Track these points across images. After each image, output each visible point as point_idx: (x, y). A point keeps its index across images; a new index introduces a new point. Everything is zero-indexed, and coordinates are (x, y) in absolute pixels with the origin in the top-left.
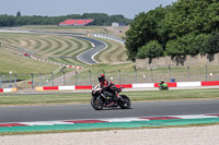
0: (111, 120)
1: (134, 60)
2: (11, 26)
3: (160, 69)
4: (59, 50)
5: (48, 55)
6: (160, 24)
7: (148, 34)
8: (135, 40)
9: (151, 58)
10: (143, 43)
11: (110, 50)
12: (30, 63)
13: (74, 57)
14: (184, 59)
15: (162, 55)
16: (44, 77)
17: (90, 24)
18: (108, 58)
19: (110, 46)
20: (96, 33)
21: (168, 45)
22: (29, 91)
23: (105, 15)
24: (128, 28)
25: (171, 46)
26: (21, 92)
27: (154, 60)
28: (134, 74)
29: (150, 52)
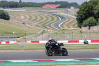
0: (58, 60)
1: (81, 27)
2: (16, 7)
3: (94, 32)
4: (42, 21)
5: (36, 24)
6: (95, 8)
7: (89, 13)
8: (81, 16)
9: (90, 26)
10: (86, 18)
11: (69, 22)
12: (25, 28)
13: (50, 25)
15: (96, 25)
16: (31, 36)
17: (58, 7)
18: (68, 26)
19: (69, 19)
20: (62, 12)
22: (23, 43)
23: (67, 2)
24: (78, 10)
26: (19, 43)
27: (91, 27)
28: (80, 35)
29: (89, 23)
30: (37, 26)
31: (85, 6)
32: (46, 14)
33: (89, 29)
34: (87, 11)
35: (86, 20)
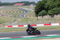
1: (37, 17)
3: (46, 19)
4: (13, 14)
6: (45, 5)
7: (42, 8)
9: (43, 16)
10: (40, 11)
11: (30, 14)
12: (4, 18)
13: (18, 16)
14: (54, 16)
15: (46, 15)
16: (8, 23)
17: (23, 5)
18: (30, 16)
19: (30, 12)
20: (25, 8)
21: (48, 11)
24: (35, 6)
25: (49, 12)
28: (37, 21)
29: (43, 14)
30: (11, 17)
31: (39, 3)
32: (16, 10)
33: (42, 17)
34: (41, 6)
35: (40, 12)
